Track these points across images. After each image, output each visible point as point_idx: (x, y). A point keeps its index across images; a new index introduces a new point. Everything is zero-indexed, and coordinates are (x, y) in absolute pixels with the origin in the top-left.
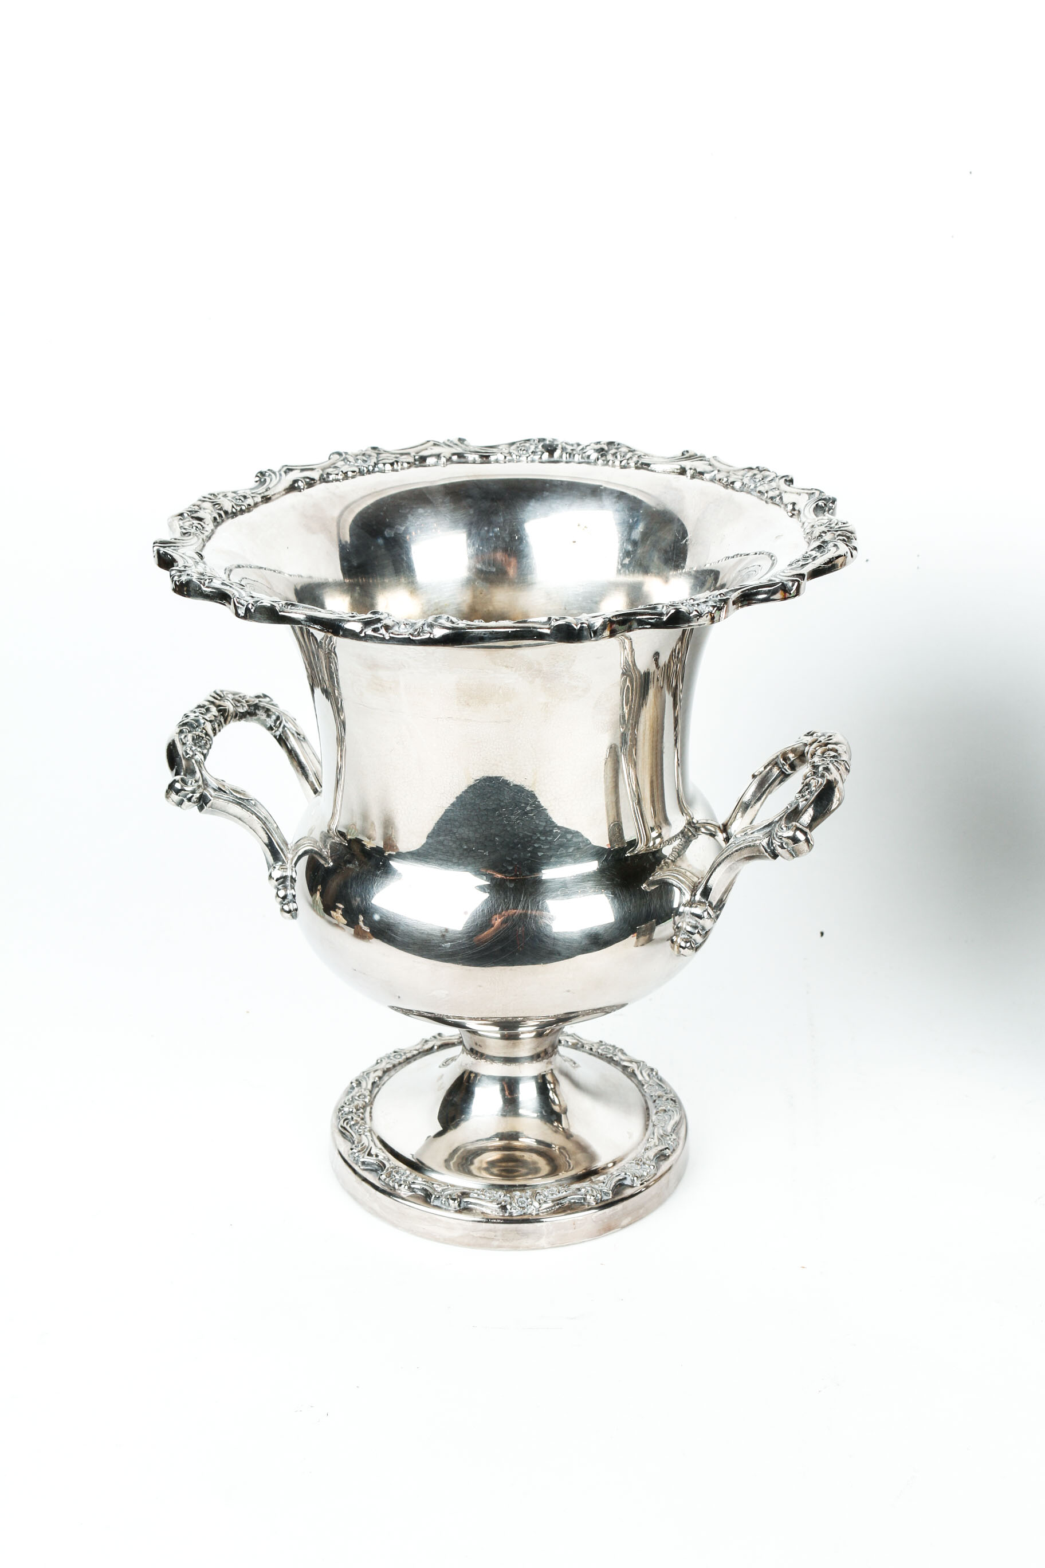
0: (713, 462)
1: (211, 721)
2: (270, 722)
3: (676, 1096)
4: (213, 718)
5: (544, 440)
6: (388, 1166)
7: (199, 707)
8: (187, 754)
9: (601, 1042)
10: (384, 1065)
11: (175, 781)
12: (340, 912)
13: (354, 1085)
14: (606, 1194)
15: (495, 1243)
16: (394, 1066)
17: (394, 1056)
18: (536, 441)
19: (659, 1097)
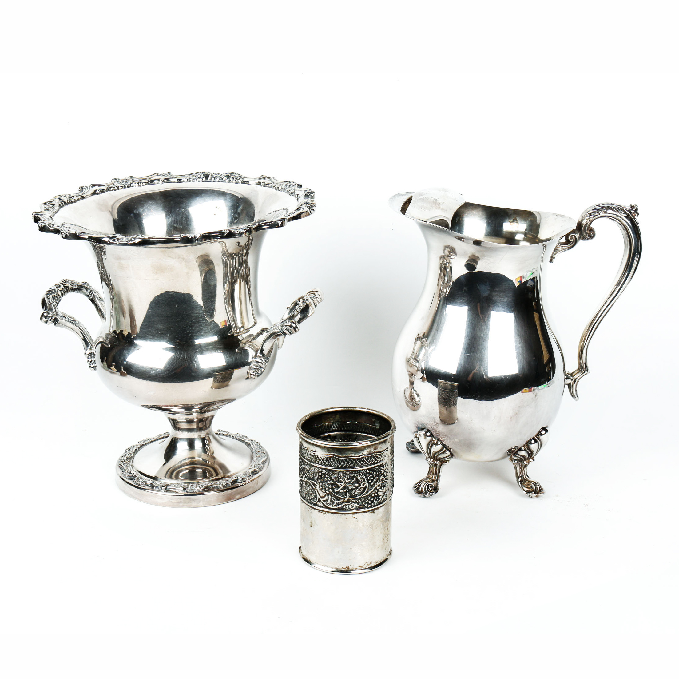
0: (272, 180)
1: (61, 291)
2: (88, 293)
3: (266, 452)
4: (62, 289)
5: (204, 172)
6: (137, 476)
7: (56, 285)
8: (50, 302)
9: (238, 434)
10: (141, 444)
11: (44, 313)
12: (114, 366)
13: (127, 450)
14: (228, 484)
15: (181, 504)
16: (146, 444)
17: (146, 440)
18: (201, 173)
19: (258, 452)
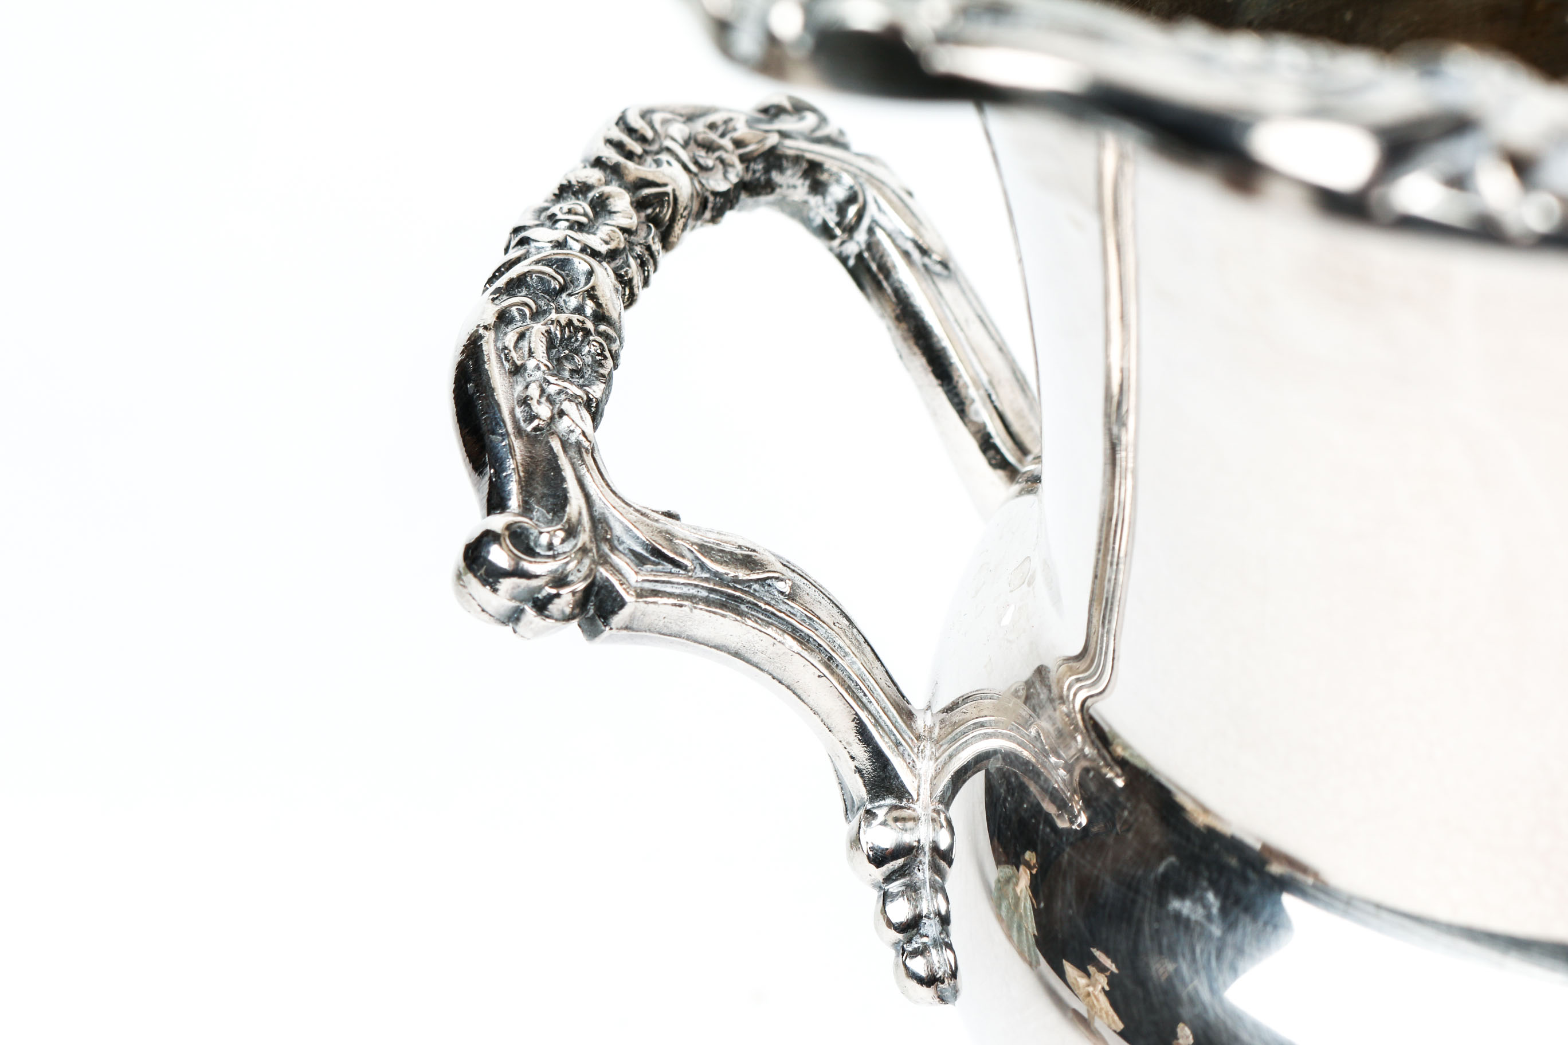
1: (612, 255)
2: (823, 210)
4: (620, 241)
7: (565, 191)
8: (531, 417)
11: (488, 537)
12: (1102, 981)
